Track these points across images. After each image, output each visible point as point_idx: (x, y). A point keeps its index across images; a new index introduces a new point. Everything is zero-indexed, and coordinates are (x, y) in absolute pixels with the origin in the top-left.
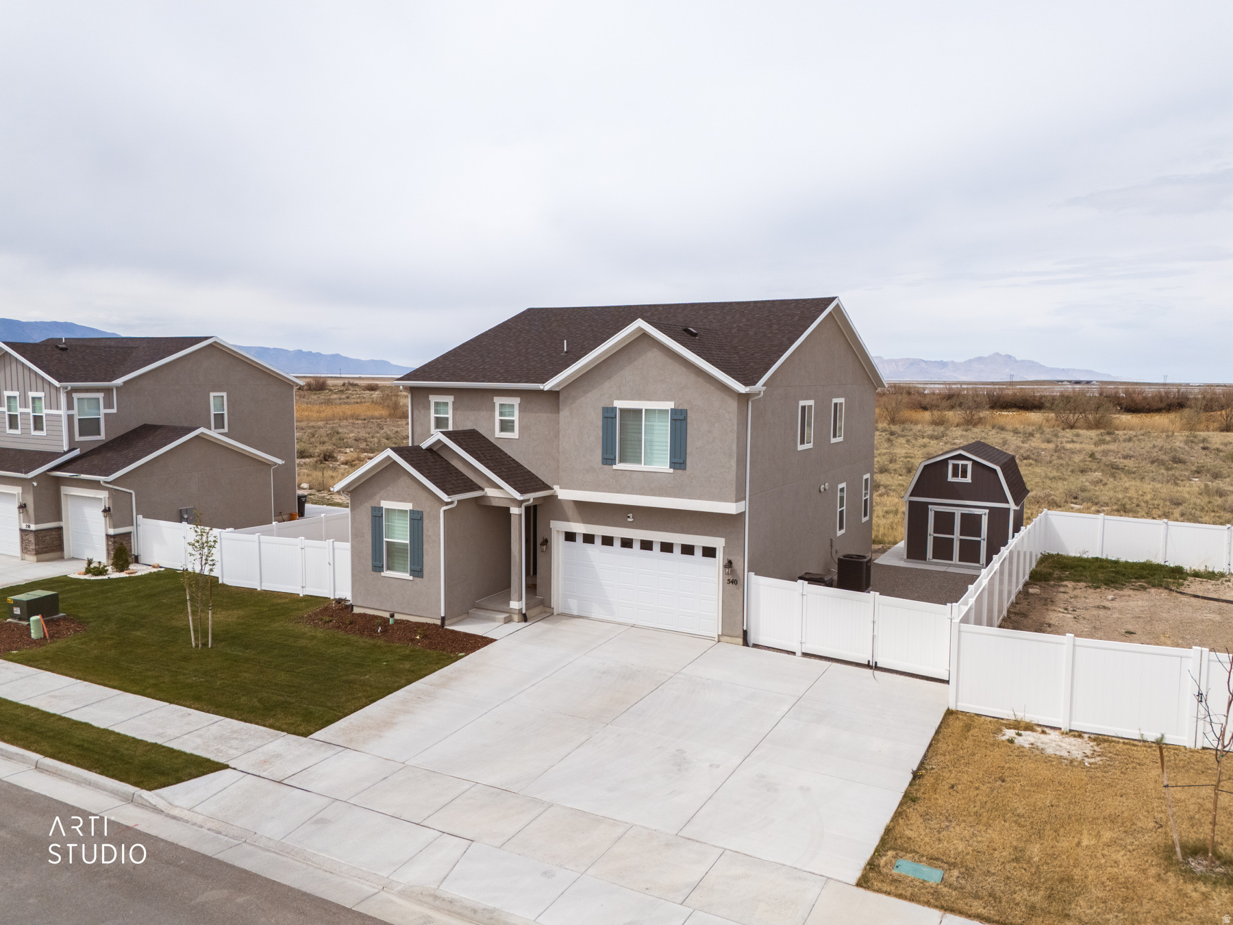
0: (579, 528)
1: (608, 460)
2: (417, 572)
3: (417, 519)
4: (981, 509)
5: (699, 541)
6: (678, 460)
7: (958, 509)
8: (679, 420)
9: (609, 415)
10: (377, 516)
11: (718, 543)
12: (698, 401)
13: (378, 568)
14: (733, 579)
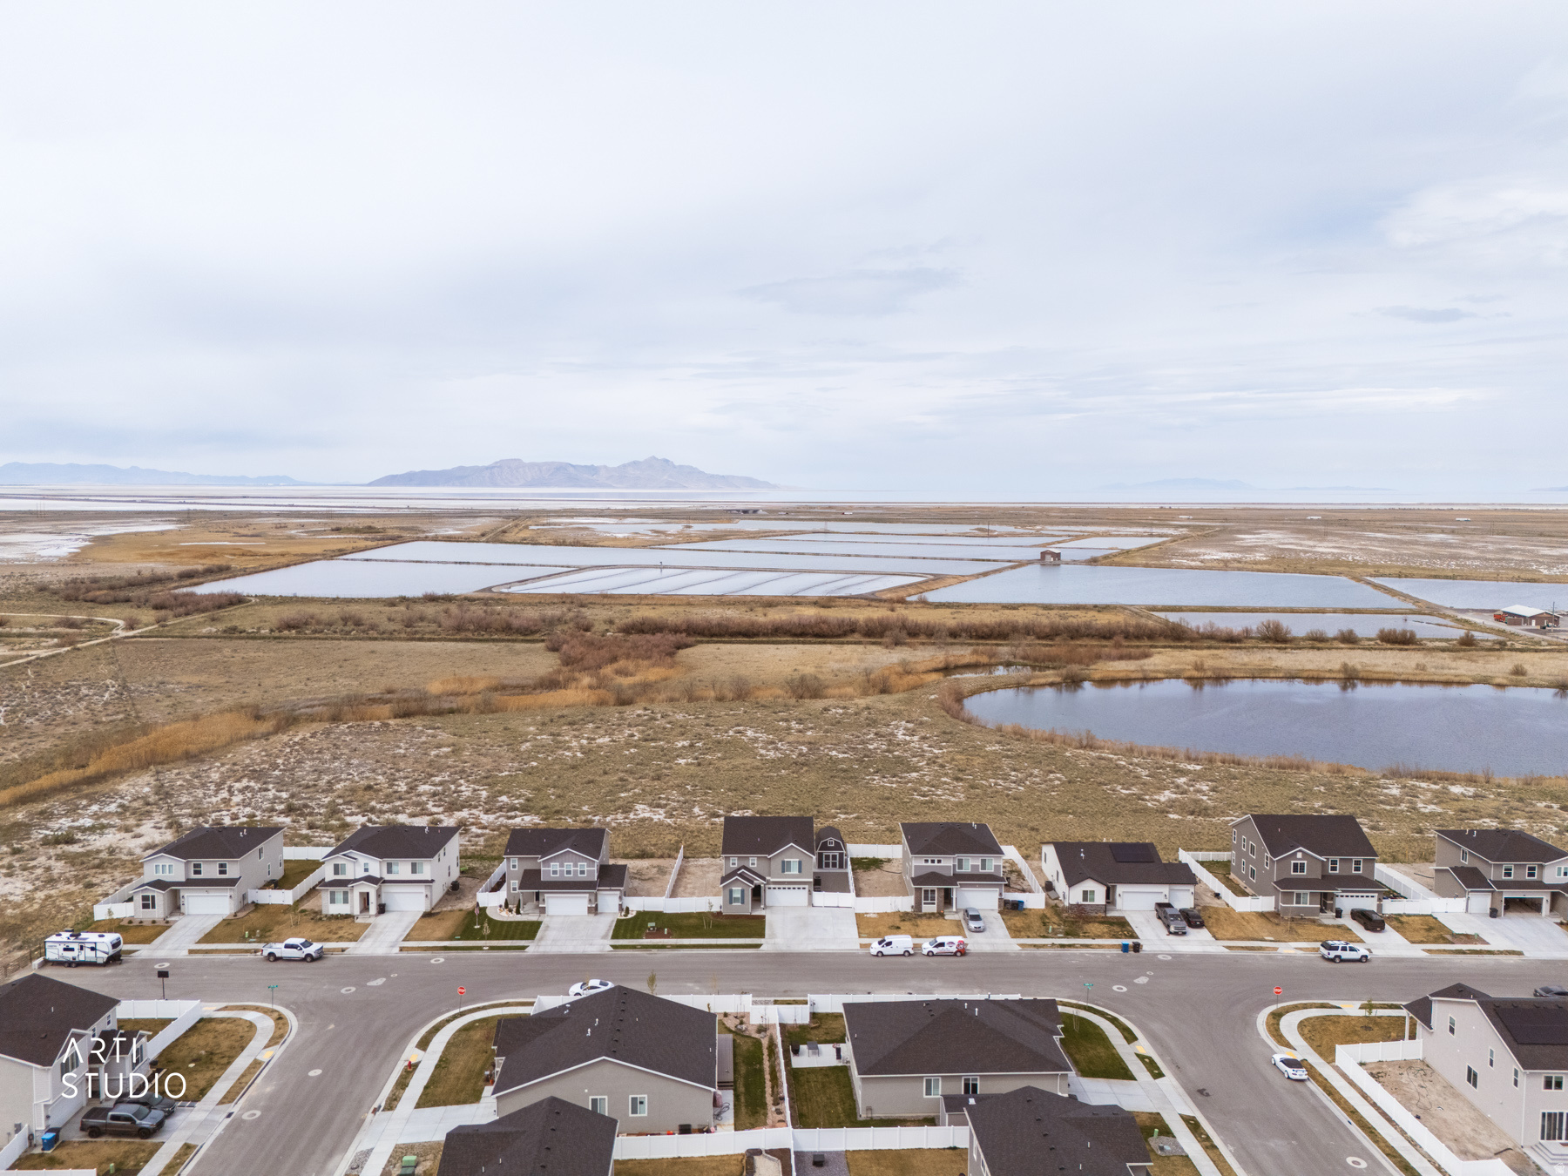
0: (772, 886)
1: (783, 871)
2: (743, 903)
3: (743, 891)
4: (837, 853)
5: (801, 886)
6: (800, 871)
7: (831, 853)
8: (800, 863)
9: (783, 862)
10: (731, 891)
11: (807, 886)
12: (804, 859)
13: (731, 903)
14: (810, 893)
